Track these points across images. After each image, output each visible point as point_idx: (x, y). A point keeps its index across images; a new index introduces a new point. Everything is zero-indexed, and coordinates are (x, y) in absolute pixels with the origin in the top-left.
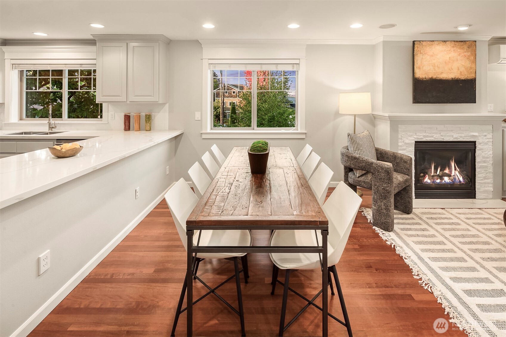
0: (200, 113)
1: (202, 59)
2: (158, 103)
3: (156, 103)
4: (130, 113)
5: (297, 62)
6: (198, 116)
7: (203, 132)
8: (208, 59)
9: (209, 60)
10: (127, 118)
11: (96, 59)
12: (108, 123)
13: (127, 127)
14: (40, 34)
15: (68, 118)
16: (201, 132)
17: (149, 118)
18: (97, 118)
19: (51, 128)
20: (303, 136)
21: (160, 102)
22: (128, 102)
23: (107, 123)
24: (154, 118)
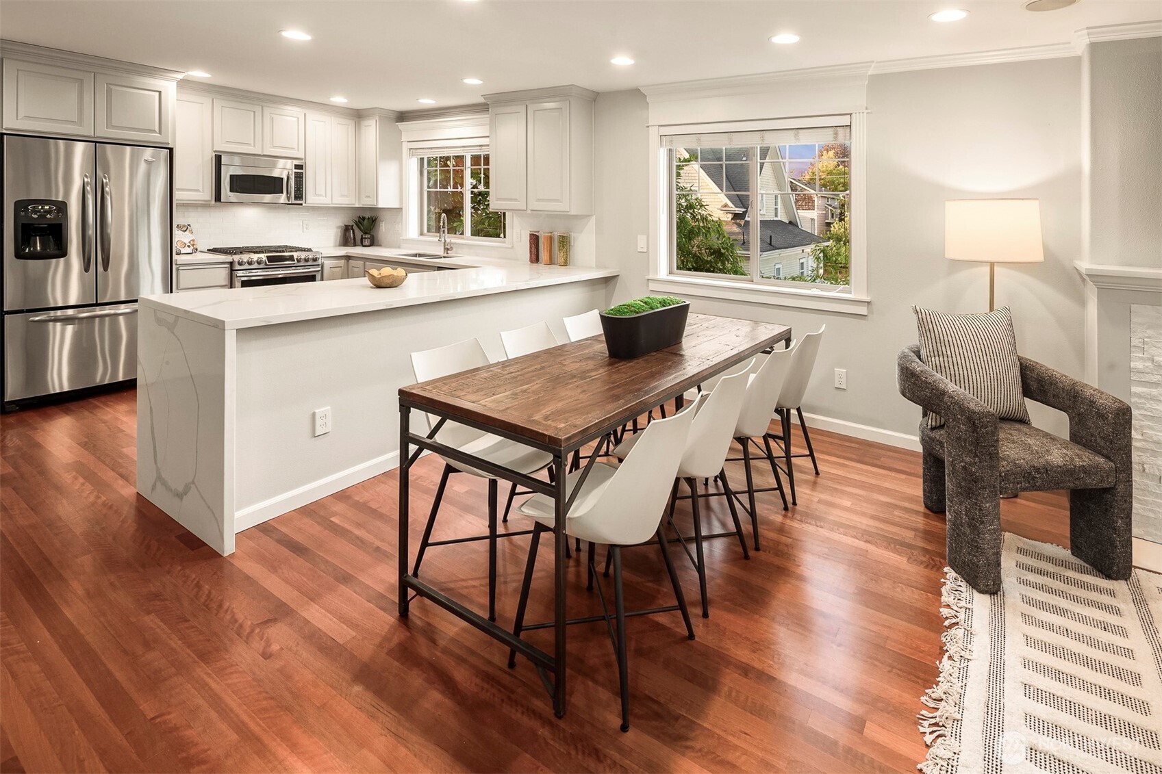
0: (645, 237)
1: (648, 127)
2: (569, 214)
3: (566, 213)
4: (539, 232)
5: (845, 121)
6: (641, 244)
7: (650, 277)
8: (659, 126)
9: (661, 128)
10: (535, 239)
11: (488, 137)
12: (513, 247)
13: (535, 258)
14: (427, 102)
15: (472, 235)
16: (647, 277)
17: (565, 241)
18: (499, 237)
19: (446, 250)
20: (863, 310)
21: (573, 213)
22: (529, 212)
23: (510, 246)
24: (574, 243)
